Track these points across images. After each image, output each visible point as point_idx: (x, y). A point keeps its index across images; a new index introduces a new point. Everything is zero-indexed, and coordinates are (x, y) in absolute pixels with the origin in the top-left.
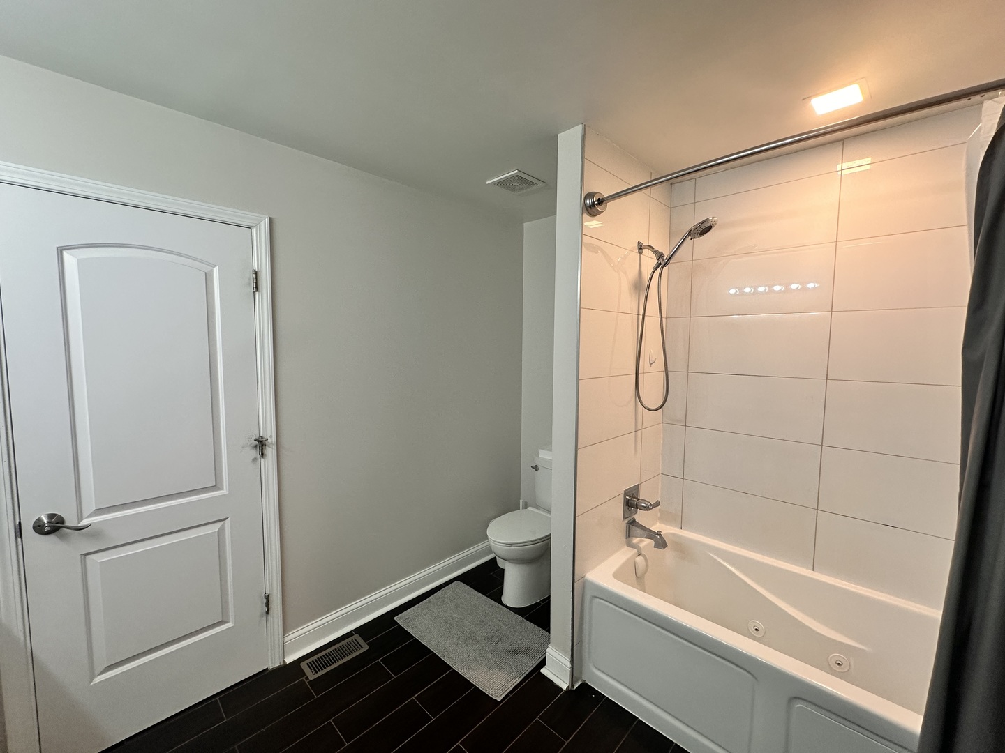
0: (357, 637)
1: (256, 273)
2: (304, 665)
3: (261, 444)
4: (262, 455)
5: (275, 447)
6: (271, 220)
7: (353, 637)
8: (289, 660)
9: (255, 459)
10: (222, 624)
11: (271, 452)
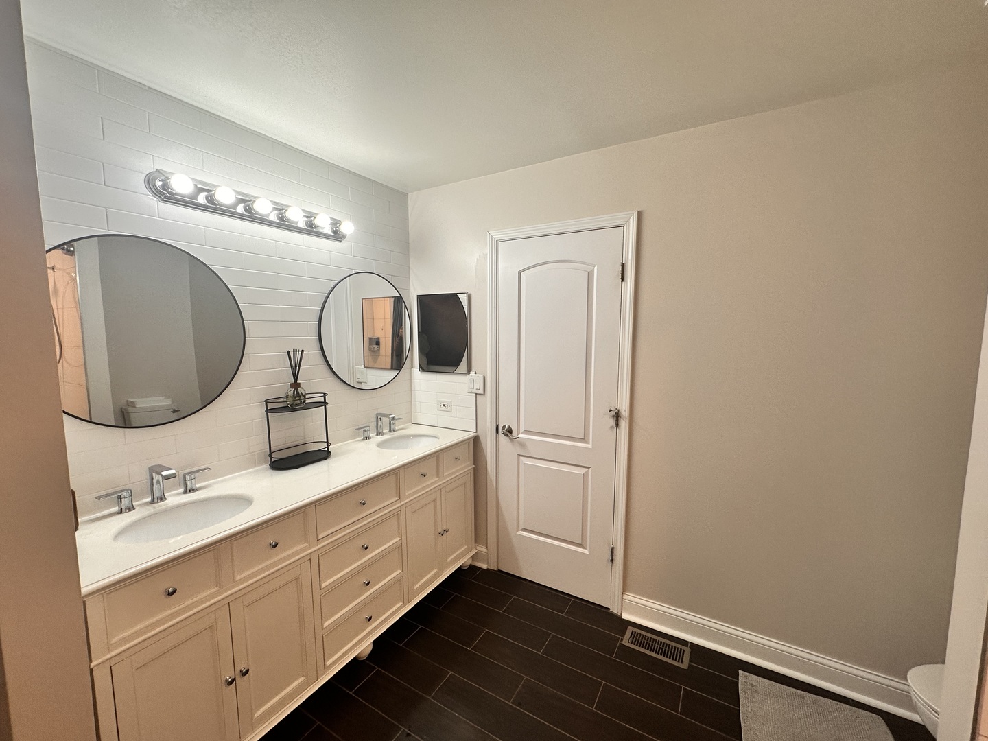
0: (688, 651)
1: (623, 265)
2: (630, 629)
3: (617, 416)
4: (617, 425)
5: (628, 421)
6: (640, 214)
7: (683, 647)
8: (625, 616)
9: (612, 427)
10: (579, 547)
11: (624, 424)
